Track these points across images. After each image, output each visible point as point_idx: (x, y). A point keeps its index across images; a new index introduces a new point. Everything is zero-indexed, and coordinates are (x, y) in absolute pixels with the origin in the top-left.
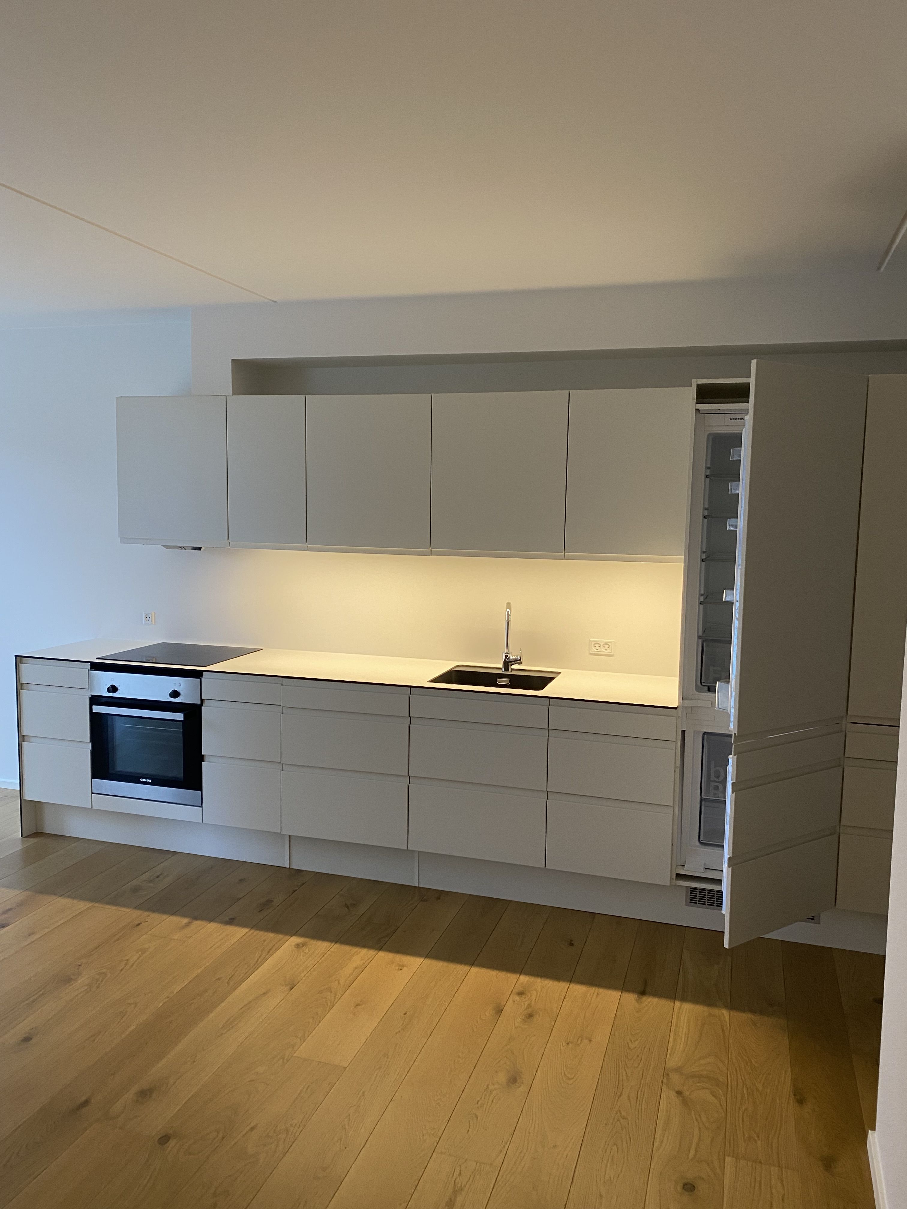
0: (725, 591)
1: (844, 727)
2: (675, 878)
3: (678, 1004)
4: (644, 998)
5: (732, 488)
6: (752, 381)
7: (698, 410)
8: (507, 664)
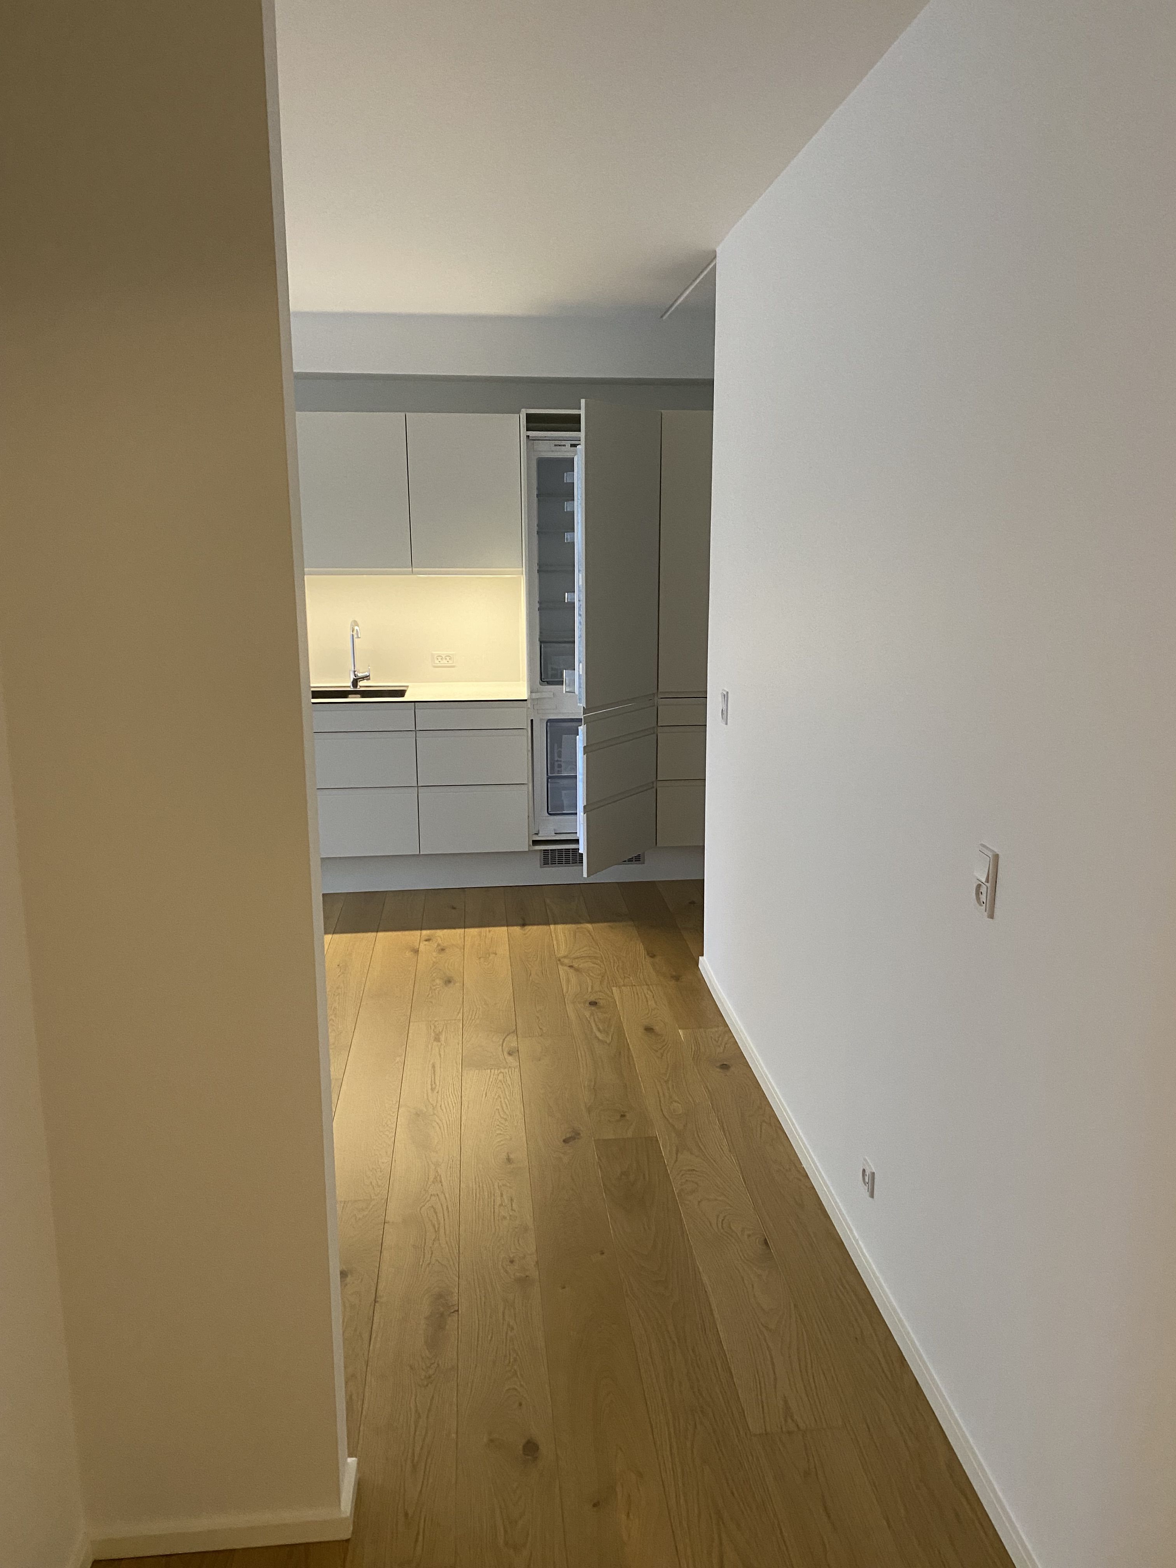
0: (566, 593)
1: (656, 702)
2: (531, 844)
3: (552, 927)
4: (526, 927)
5: (567, 506)
6: (582, 412)
7: (528, 436)
8: (355, 683)
